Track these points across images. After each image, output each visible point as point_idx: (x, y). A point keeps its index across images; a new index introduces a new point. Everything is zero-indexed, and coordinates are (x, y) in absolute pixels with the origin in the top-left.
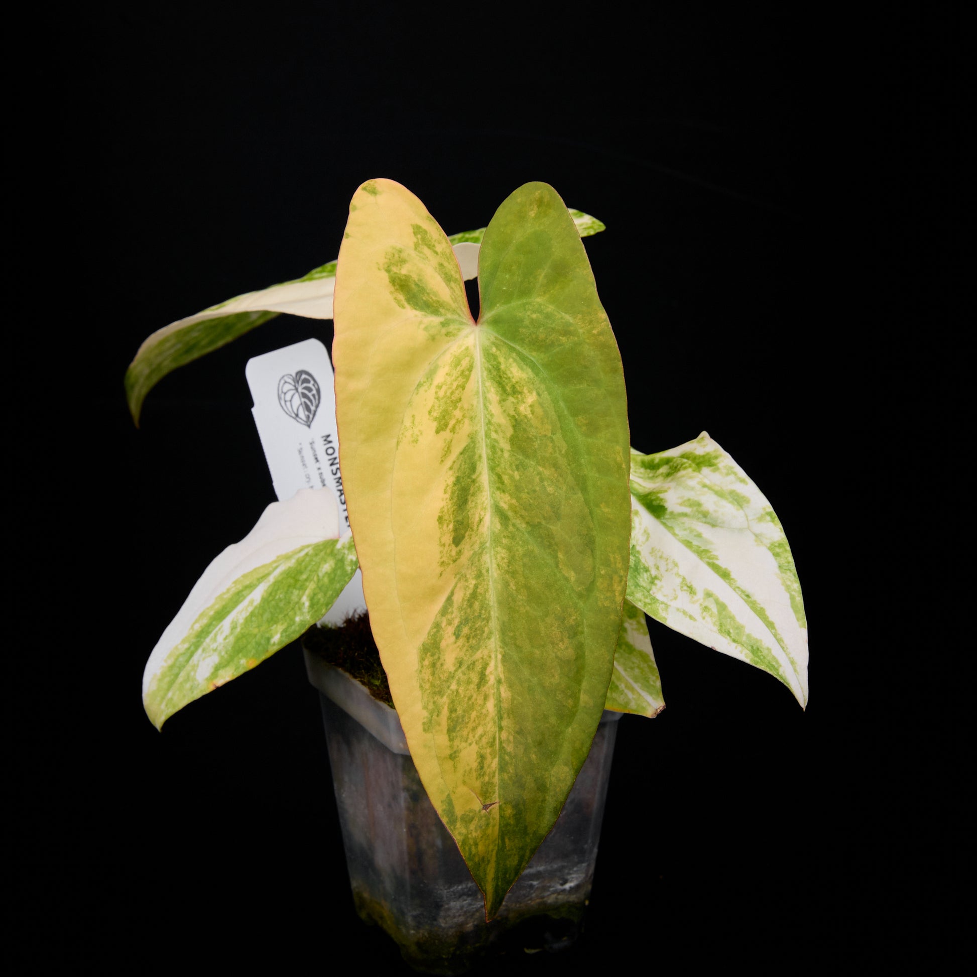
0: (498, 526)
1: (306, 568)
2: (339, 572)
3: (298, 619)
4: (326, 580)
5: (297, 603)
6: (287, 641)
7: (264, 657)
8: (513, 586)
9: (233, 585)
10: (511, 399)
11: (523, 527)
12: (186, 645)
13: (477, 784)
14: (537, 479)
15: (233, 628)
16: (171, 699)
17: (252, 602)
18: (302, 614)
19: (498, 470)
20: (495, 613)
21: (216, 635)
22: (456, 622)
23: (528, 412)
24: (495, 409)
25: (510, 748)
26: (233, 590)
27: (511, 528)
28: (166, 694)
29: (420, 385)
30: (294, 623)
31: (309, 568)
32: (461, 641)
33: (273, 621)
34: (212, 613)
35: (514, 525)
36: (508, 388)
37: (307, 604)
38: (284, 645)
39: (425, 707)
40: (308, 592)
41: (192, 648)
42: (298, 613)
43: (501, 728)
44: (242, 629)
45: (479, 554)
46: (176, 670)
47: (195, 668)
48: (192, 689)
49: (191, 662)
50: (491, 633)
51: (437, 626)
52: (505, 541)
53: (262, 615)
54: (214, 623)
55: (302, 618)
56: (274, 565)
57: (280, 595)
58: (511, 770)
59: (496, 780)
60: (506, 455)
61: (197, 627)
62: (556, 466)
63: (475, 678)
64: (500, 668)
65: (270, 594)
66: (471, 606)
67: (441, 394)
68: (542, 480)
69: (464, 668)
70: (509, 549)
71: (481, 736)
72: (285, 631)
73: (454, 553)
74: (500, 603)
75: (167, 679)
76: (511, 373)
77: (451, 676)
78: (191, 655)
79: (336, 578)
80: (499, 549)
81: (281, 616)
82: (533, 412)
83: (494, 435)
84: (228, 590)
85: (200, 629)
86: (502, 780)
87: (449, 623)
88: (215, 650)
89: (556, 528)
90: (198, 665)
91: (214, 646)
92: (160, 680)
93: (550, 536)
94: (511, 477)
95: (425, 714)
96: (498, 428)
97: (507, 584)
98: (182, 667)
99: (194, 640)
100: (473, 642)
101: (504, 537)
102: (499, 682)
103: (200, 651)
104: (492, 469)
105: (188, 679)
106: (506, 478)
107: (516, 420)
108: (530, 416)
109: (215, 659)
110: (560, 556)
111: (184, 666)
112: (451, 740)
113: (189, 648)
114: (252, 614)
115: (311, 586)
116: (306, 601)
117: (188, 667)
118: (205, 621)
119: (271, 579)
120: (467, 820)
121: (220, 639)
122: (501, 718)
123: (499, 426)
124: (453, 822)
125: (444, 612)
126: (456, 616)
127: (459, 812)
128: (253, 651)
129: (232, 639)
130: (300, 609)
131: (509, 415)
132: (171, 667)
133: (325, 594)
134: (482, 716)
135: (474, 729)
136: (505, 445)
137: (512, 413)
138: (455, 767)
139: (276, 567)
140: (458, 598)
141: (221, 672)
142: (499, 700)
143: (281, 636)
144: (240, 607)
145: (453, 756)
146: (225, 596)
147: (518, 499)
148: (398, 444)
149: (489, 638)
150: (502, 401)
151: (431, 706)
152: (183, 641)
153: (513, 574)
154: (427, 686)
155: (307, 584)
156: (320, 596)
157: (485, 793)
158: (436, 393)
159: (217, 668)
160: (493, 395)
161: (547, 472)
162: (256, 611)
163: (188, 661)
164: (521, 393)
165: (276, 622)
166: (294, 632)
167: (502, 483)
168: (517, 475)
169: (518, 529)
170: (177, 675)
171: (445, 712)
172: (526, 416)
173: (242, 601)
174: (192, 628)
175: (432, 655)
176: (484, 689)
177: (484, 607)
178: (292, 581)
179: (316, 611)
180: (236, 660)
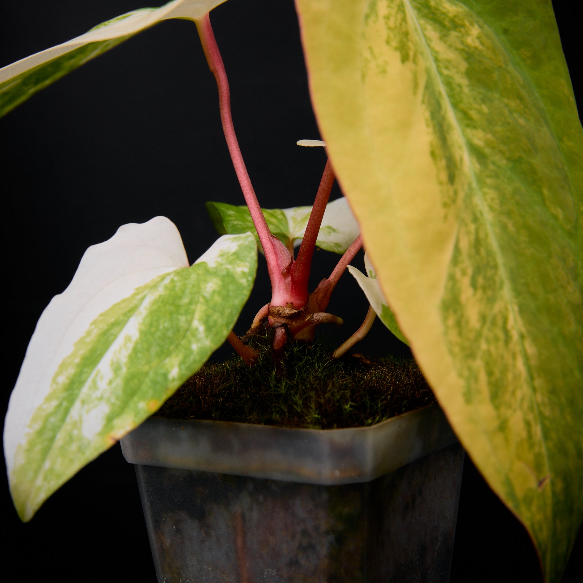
0: (477, 166)
1: (183, 292)
2: (231, 287)
3: (195, 347)
4: (217, 299)
5: (188, 330)
6: (188, 374)
7: (164, 397)
8: (511, 228)
9: (93, 327)
10: (454, 34)
11: (503, 162)
12: (55, 403)
13: (530, 457)
14: (506, 111)
15: (117, 369)
16: (51, 470)
17: (128, 339)
18: (199, 340)
19: (462, 106)
20: (500, 260)
21: (94, 382)
22: (470, 271)
23: (477, 44)
24: (439, 47)
25: (547, 412)
26: (96, 332)
27: (491, 166)
28: (40, 466)
29: (367, 17)
30: (191, 352)
31: (188, 291)
32: (479, 293)
33: (164, 353)
34: (77, 360)
35: (494, 163)
36: (447, 23)
37: (202, 328)
38: (185, 379)
39: (460, 375)
40: (197, 315)
41: (65, 404)
42: (193, 340)
43: (534, 390)
44: (129, 368)
45: (469, 197)
46: (49, 434)
47: (77, 425)
48: (81, 450)
49: (69, 420)
50: (502, 283)
51: (452, 278)
52: (489, 181)
53: (148, 350)
54: (86, 370)
55: (199, 345)
56: (139, 297)
57: (165, 324)
58: (554, 435)
59: (544, 451)
60: (466, 90)
61: (63, 380)
62: (520, 98)
63: (501, 335)
64: (520, 322)
65: (151, 325)
66: (478, 252)
67: (392, 24)
68: (511, 112)
69: (488, 324)
70: (497, 188)
71: (522, 400)
72: (183, 362)
73: (451, 193)
74: (503, 248)
75: (38, 448)
76: (444, 8)
77: (479, 335)
78: (67, 411)
79: (231, 294)
80: (486, 190)
81: (172, 347)
82: (482, 44)
83: (446, 72)
84: (89, 333)
85: (67, 381)
86: (548, 449)
87: (464, 273)
88: (101, 398)
89: (536, 161)
90: (81, 421)
91: (98, 394)
92: (29, 451)
93: (533, 171)
94: (480, 112)
95: (461, 383)
96: (448, 64)
97: (504, 228)
98: (56, 429)
99: (65, 394)
100: (489, 293)
101: (488, 176)
102: (522, 337)
103: (77, 405)
104: (455, 105)
105: (71, 439)
106: (473, 114)
107: (467, 53)
108: (480, 47)
109: (104, 409)
110: (545, 192)
111: (60, 427)
112: (497, 407)
113: (60, 405)
114: (135, 351)
115: (200, 310)
116: (198, 325)
117: (67, 427)
118: (71, 371)
119: (143, 310)
120: (528, 500)
121: (103, 385)
122: (532, 378)
123: (449, 61)
124: (517, 506)
125: (455, 261)
126: (467, 264)
127: (520, 493)
128: (151, 392)
129: (119, 382)
130: (194, 335)
131: (457, 49)
132: (40, 432)
133: (222, 313)
134: (517, 377)
135: (514, 393)
136: (462, 80)
137: (460, 46)
138: (506, 440)
139: (143, 299)
140: (464, 244)
141: (117, 422)
142: (527, 359)
143: (180, 369)
144: (115, 346)
145: (503, 427)
146: (88, 340)
147: (494, 133)
148: (363, 76)
149: (501, 288)
150: (443, 37)
151: (466, 373)
152: (48, 399)
153: (509, 214)
154: (456, 350)
155: (193, 307)
156: (216, 316)
157: (538, 467)
158: (387, 23)
159: (110, 419)
160: (432, 32)
161: (513, 104)
162: (139, 346)
163: (63, 420)
164: (463, 26)
165: (168, 355)
166: (194, 362)
167: (470, 119)
168: (485, 108)
169: (499, 167)
170: (52, 440)
171: (483, 377)
172: (476, 48)
173: (113, 340)
174: (54, 381)
175: (455, 312)
176: (512, 346)
177: (490, 253)
178: (172, 308)
179: (216, 334)
180: (132, 404)
